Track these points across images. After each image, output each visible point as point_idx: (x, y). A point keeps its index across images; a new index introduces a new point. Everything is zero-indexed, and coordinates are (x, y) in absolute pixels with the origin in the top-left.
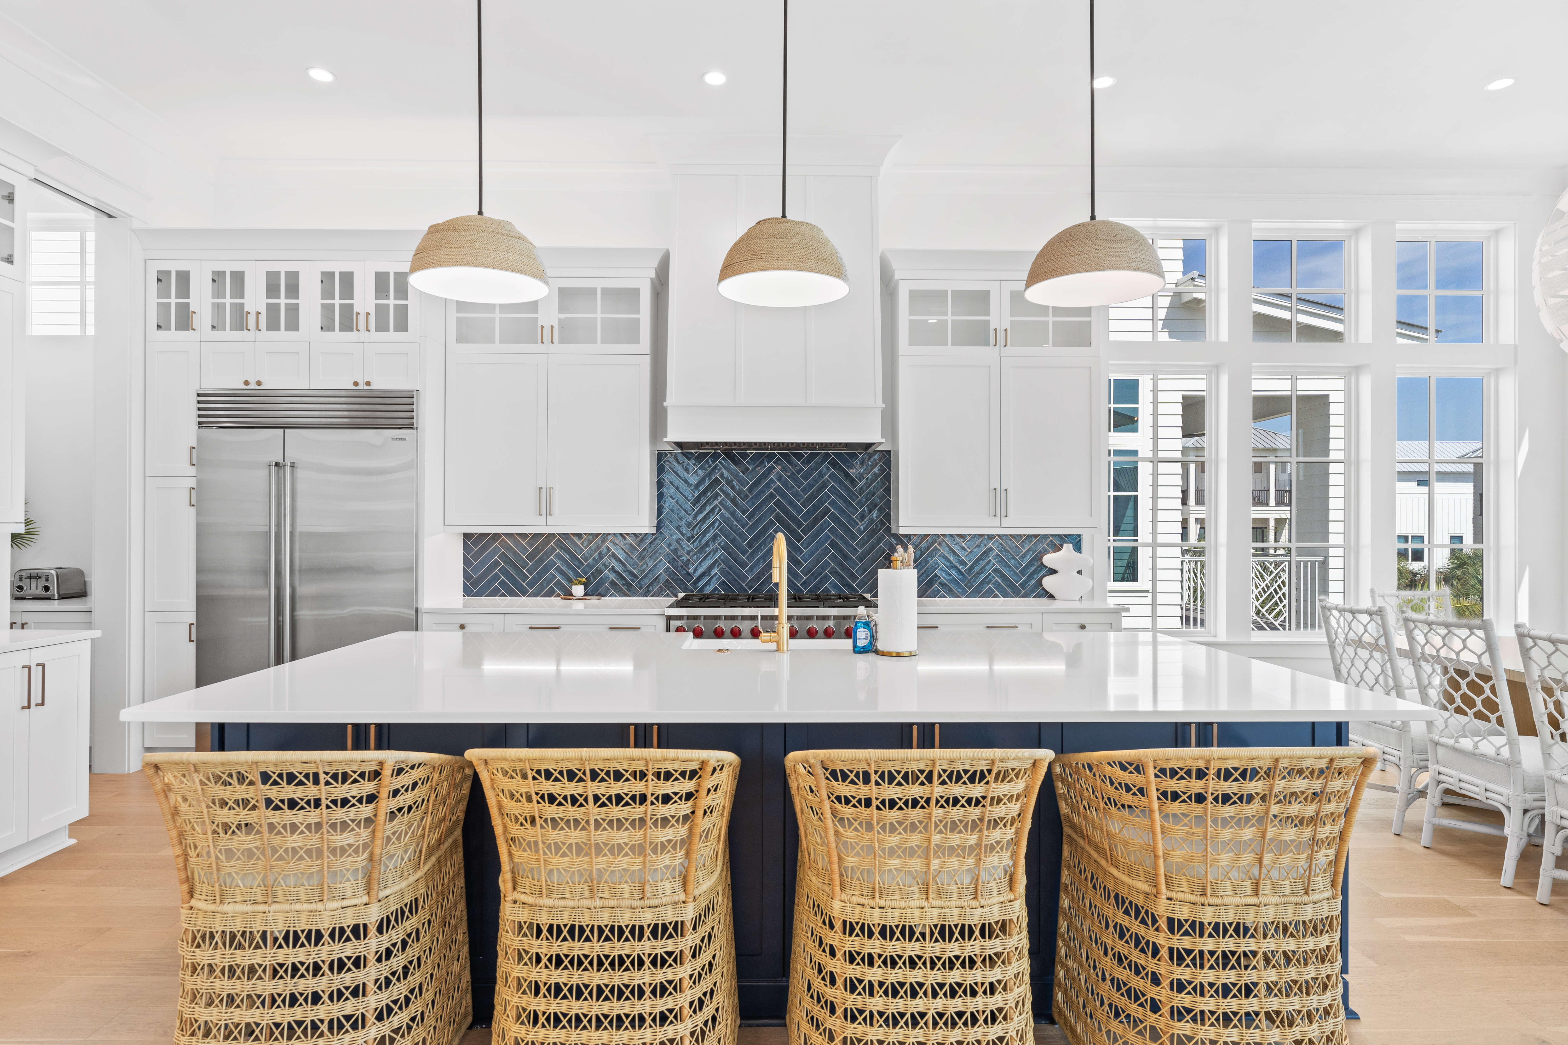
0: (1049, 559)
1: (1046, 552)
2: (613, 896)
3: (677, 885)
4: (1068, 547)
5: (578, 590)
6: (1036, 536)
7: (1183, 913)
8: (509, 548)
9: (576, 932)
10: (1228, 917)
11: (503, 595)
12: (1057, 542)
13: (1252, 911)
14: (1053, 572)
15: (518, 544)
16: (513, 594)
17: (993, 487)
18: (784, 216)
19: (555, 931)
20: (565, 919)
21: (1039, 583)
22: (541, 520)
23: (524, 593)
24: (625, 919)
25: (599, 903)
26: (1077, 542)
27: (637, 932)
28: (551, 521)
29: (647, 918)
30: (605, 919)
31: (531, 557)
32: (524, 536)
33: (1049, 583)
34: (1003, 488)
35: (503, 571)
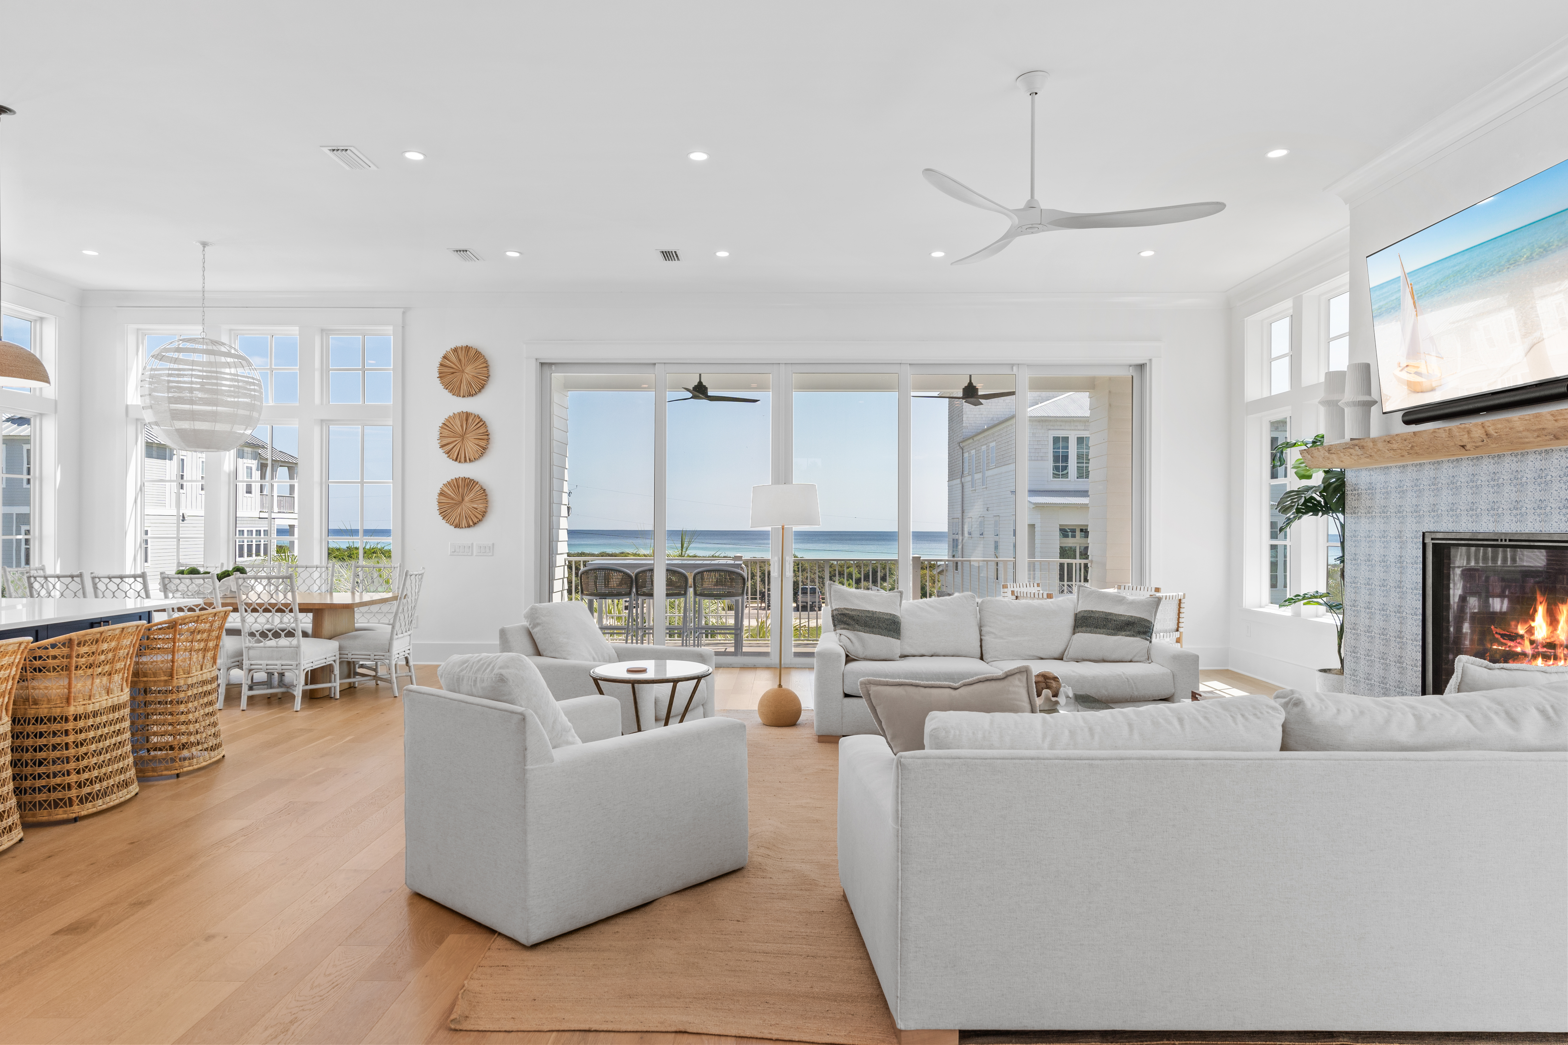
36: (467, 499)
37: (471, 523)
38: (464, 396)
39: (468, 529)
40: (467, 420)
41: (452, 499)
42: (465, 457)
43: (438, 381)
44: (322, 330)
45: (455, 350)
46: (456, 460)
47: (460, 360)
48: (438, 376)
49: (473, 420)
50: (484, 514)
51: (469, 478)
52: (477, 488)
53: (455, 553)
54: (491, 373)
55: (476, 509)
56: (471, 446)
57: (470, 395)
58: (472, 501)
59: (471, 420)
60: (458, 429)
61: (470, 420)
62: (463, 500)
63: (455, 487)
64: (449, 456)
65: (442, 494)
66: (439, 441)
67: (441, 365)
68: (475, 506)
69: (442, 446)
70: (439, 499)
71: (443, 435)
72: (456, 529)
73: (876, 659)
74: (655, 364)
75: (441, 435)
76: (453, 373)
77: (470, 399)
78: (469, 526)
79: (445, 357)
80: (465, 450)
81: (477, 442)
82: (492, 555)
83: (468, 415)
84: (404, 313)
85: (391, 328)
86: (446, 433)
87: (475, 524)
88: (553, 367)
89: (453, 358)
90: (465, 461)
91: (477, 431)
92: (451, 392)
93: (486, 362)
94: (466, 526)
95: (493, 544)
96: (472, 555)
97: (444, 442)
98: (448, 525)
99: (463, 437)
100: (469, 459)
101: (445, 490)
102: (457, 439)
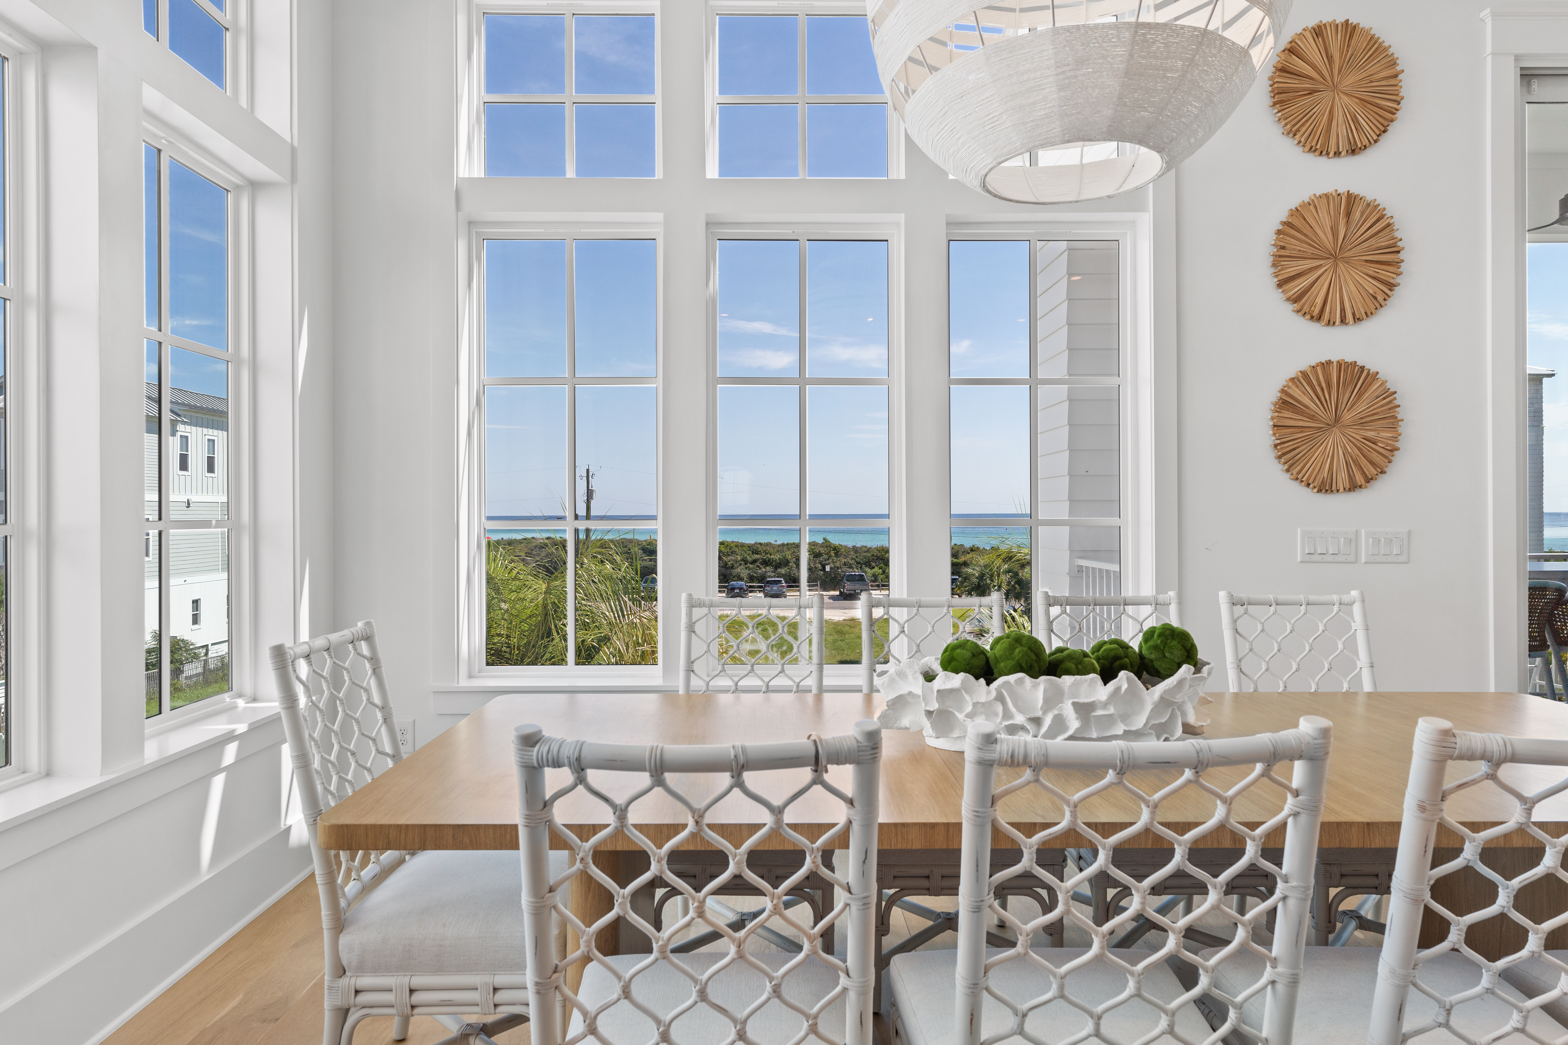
36: (1348, 417)
37: (1359, 479)
38: (1337, 154)
39: (1346, 495)
40: (1348, 214)
41: (1312, 418)
42: (1343, 310)
43: (1269, 114)
45: (1318, 31)
46: (1319, 318)
47: (1330, 58)
48: (1271, 99)
49: (1362, 216)
50: (1391, 454)
51: (1353, 364)
52: (1371, 389)
53: (1313, 558)
54: (1403, 93)
56: (1354, 282)
57: (1353, 151)
58: (1360, 422)
59: (1358, 214)
60: (1325, 237)
61: (1356, 215)
62: (1338, 418)
63: (1320, 385)
64: (1299, 309)
65: (1284, 402)
66: (1273, 269)
67: (1280, 70)
68: (1370, 434)
69: (1281, 283)
70: (1276, 417)
71: (1286, 253)
72: (1319, 494)
75: (1283, 252)
76: (1312, 92)
77: (1352, 162)
78: (1353, 487)
79: (1288, 50)
80: (1341, 289)
81: (1372, 269)
82: (1407, 561)
83: (1352, 199)
86: (1295, 247)
87: (1364, 481)
89: (1309, 52)
90: (1343, 321)
91: (1372, 241)
92: (1304, 142)
93: (1391, 63)
94: (1347, 486)
95: (1409, 532)
97: (1290, 272)
98: (1299, 484)
99: (1335, 257)
100: (1354, 314)
101: (1296, 392)
102: (1322, 262)
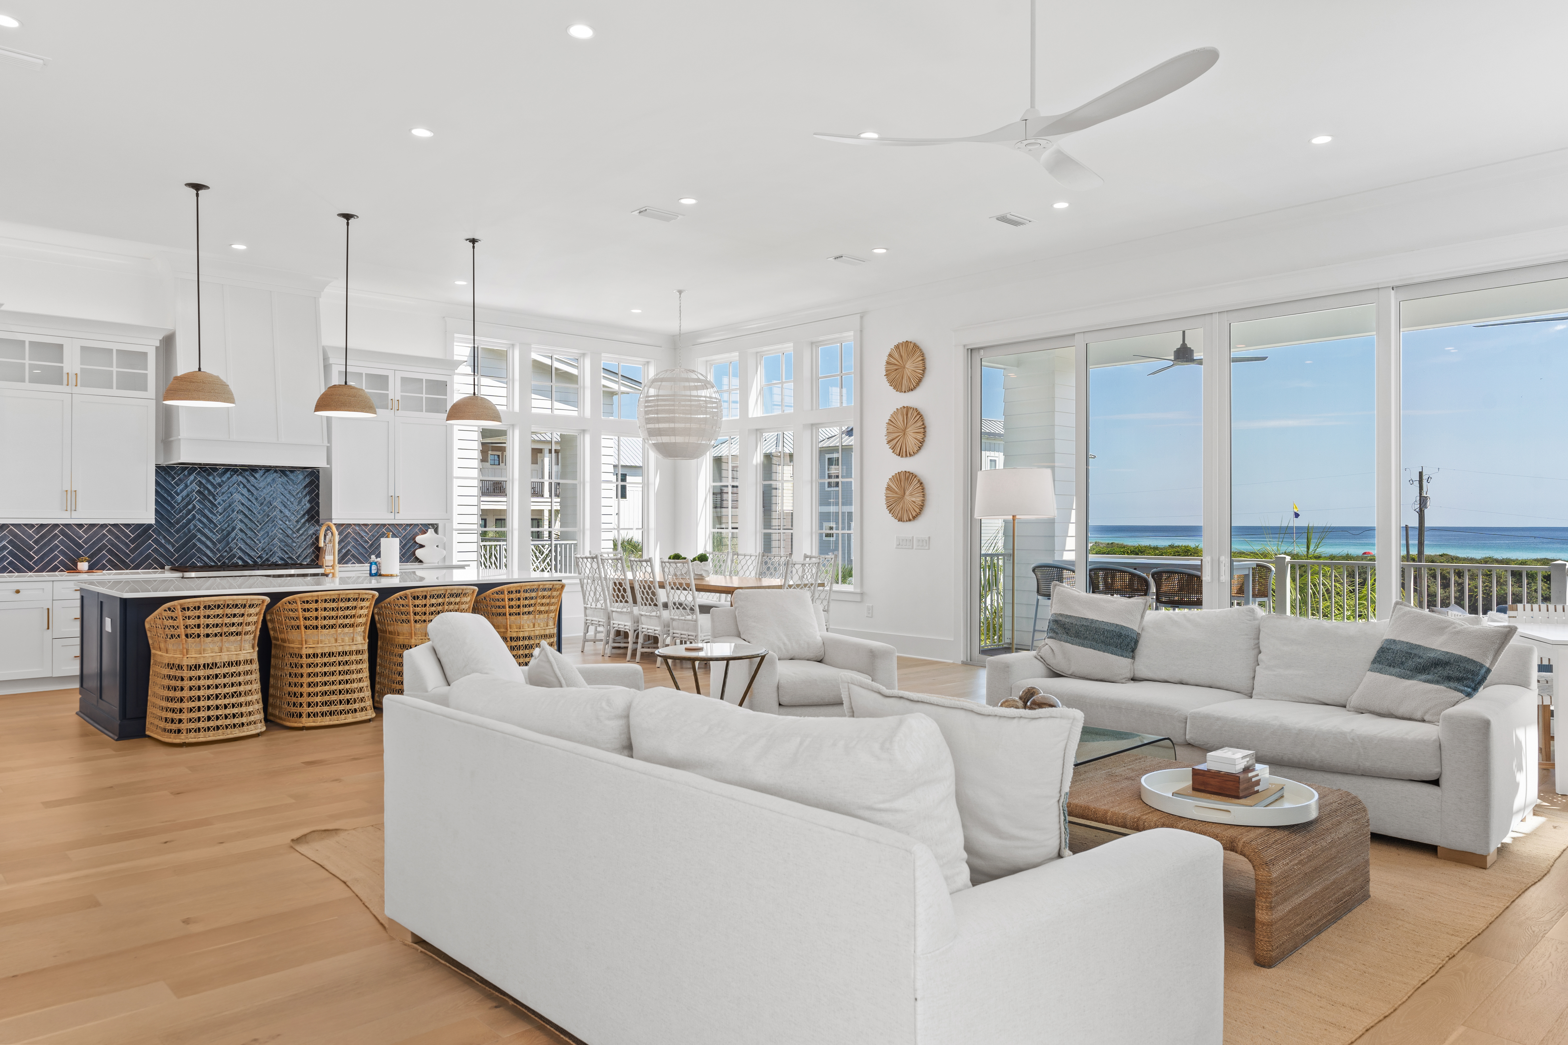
0: (420, 539)
1: (417, 535)
2: (343, 641)
3: (362, 638)
4: (431, 531)
5: (83, 566)
6: (411, 525)
7: (514, 635)
8: (15, 535)
9: (331, 654)
10: (526, 634)
11: (11, 572)
12: (424, 528)
13: (533, 632)
14: (422, 546)
15: (24, 532)
16: (19, 570)
17: (390, 495)
18: (346, 383)
19: (323, 655)
20: (327, 650)
21: (414, 553)
22: (67, 514)
23: (31, 569)
24: (347, 649)
25: (339, 644)
26: (436, 528)
27: (351, 653)
28: (74, 515)
29: (354, 648)
30: (340, 649)
31: (36, 542)
32: (31, 526)
33: (419, 553)
34: (396, 495)
35: (11, 553)
36: (907, 493)
37: (911, 517)
38: (905, 392)
39: (909, 523)
40: (908, 414)
41: (896, 493)
42: (906, 451)
43: (885, 379)
44: (812, 343)
45: (897, 347)
46: (899, 455)
47: (901, 356)
48: (885, 374)
49: (912, 414)
50: (922, 507)
51: (909, 472)
52: (915, 482)
53: (900, 547)
54: (927, 366)
55: (915, 502)
56: (911, 441)
57: (910, 389)
58: (911, 495)
60: (900, 424)
61: (910, 414)
62: (904, 494)
63: (898, 481)
64: (893, 452)
65: (889, 488)
66: (886, 437)
67: (888, 363)
68: (914, 499)
69: (889, 442)
70: (886, 494)
71: (889, 431)
72: (900, 522)
73: (1089, 677)
74: (1074, 335)
75: (888, 431)
76: (896, 370)
77: (911, 393)
78: (910, 520)
79: (890, 355)
80: (906, 444)
81: (916, 435)
82: (929, 549)
83: (908, 409)
84: (862, 317)
85: (852, 333)
86: (891, 428)
87: (914, 518)
88: (982, 352)
89: (896, 355)
90: (906, 456)
91: (916, 424)
92: (894, 388)
93: (923, 355)
94: (907, 519)
95: (930, 538)
96: (912, 548)
97: (890, 438)
98: (893, 518)
99: (904, 431)
100: (909, 453)
101: (891, 484)
102: (900, 434)
